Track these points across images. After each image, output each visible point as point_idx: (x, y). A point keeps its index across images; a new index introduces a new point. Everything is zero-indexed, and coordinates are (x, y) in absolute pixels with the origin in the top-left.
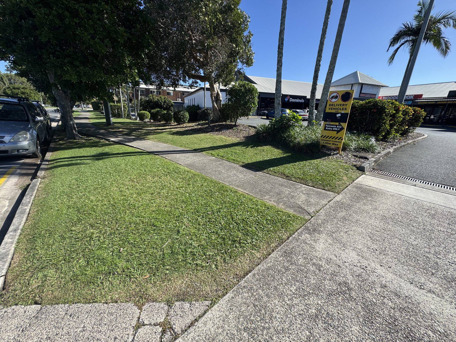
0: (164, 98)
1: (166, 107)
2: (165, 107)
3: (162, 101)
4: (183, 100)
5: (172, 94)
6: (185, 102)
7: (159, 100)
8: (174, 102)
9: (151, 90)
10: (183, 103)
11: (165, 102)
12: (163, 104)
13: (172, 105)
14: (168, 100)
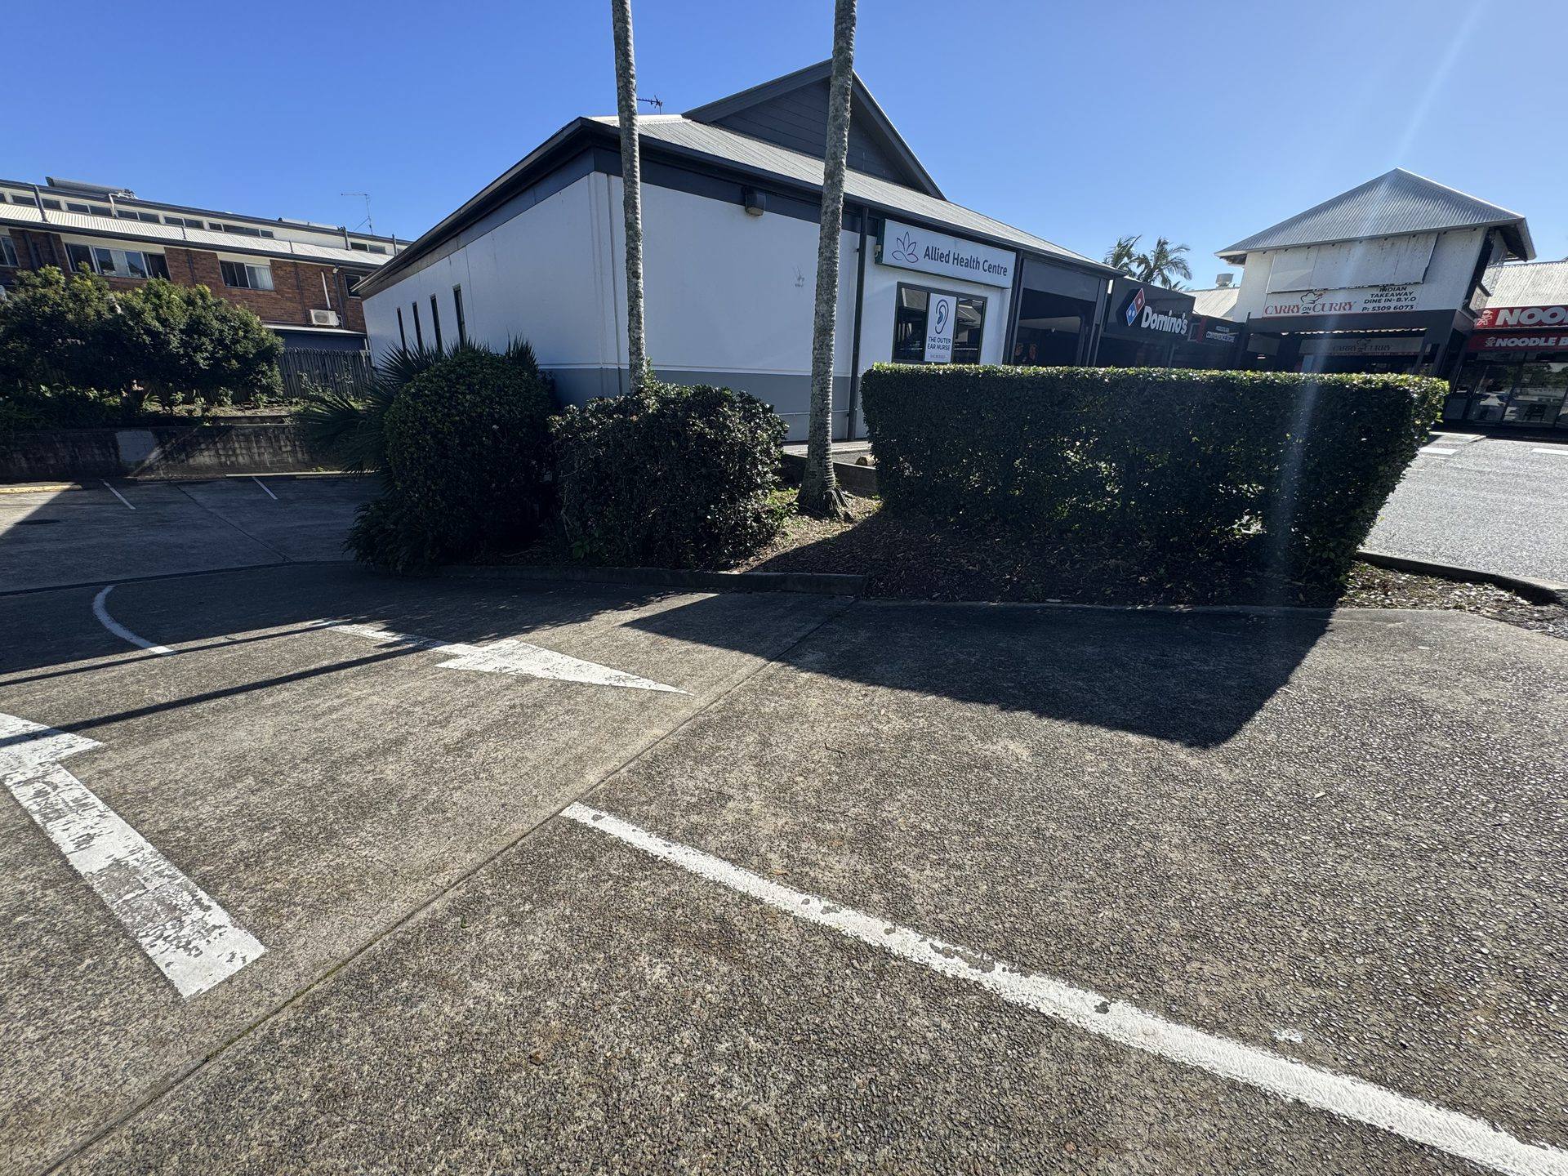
0: (190, 302)
1: (216, 363)
2: (202, 364)
3: (164, 322)
4: (352, 317)
5: (266, 279)
6: (371, 330)
7: (137, 315)
8: (278, 333)
9: (66, 239)
10: (360, 340)
11: (195, 328)
12: (183, 344)
13: (266, 354)
14: (223, 319)
